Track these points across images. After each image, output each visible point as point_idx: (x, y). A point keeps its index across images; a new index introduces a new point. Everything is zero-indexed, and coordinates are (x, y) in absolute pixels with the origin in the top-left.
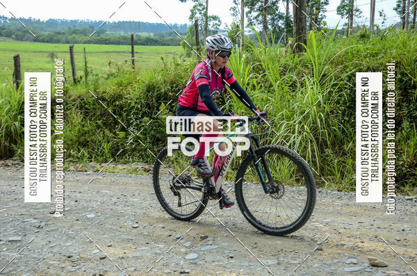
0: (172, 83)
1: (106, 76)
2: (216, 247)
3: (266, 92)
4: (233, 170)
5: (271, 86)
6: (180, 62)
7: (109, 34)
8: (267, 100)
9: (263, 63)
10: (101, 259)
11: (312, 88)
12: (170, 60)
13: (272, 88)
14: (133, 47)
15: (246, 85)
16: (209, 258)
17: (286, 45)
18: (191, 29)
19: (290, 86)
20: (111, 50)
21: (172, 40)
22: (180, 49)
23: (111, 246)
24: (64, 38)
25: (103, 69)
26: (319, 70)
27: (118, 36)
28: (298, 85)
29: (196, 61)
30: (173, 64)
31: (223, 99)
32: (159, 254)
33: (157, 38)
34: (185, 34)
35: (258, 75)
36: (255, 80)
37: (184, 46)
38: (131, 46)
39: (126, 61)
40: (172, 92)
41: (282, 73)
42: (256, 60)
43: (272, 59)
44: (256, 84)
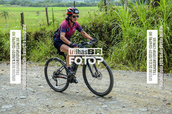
0: (93, 24)
2: (116, 102)
3: (139, 27)
4: (123, 65)
5: (142, 23)
6: (97, 14)
8: (140, 31)
9: (137, 13)
10: (62, 107)
11: (163, 24)
12: (92, 13)
13: (142, 25)
15: (129, 23)
16: (113, 107)
17: (148, 4)
19: (151, 24)
21: (93, 4)
22: (97, 8)
23: (66, 101)
24: (43, 5)
25: (61, 18)
26: (166, 15)
27: (67, 3)
28: (156, 23)
29: (105, 13)
30: (93, 15)
31: (118, 31)
32: (89, 105)
33: (85, 3)
35: (135, 19)
36: (134, 21)
37: (98, 6)
40: (93, 28)
41: (147, 17)
42: (134, 12)
43: (142, 11)
44: (134, 23)
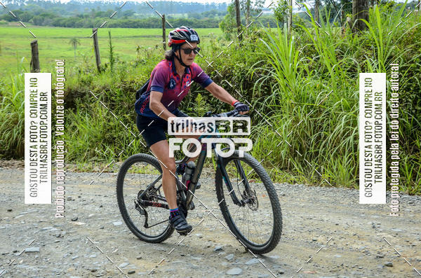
1: (133, 64)
2: (264, 260)
3: (320, 78)
4: (281, 169)
5: (326, 71)
6: (218, 46)
7: (138, 16)
8: (322, 88)
9: (315, 44)
10: (130, 273)
11: (376, 72)
13: (327, 74)
14: (164, 30)
15: (296, 70)
17: (342, 24)
18: (231, 7)
19: (348, 71)
20: (140, 34)
21: (209, 21)
22: (218, 32)
23: (140, 258)
24: (87, 22)
25: (131, 55)
26: (384, 51)
27: (147, 18)
28: (359, 69)
29: (237, 44)
30: (210, 48)
31: (269, 87)
32: (196, 268)
33: (192, 19)
34: (224, 15)
35: (310, 59)
36: (307, 64)
37: (223, 28)
38: (161, 30)
39: (157, 46)
41: (339, 56)
42: (308, 42)
43: (326, 40)
44: (307, 70)
